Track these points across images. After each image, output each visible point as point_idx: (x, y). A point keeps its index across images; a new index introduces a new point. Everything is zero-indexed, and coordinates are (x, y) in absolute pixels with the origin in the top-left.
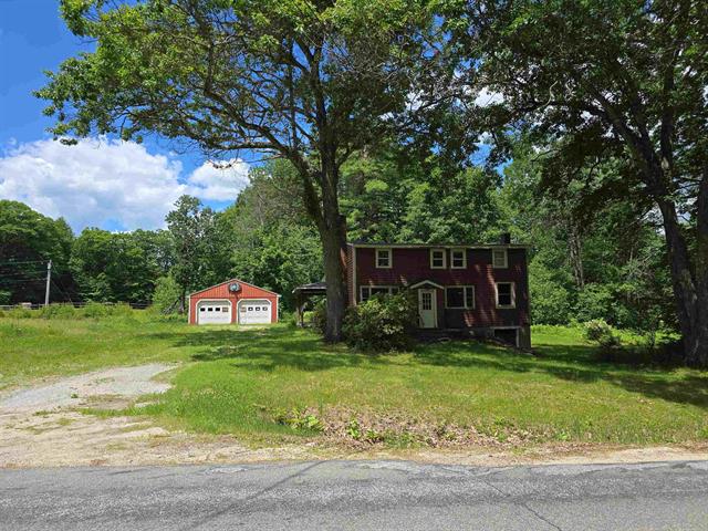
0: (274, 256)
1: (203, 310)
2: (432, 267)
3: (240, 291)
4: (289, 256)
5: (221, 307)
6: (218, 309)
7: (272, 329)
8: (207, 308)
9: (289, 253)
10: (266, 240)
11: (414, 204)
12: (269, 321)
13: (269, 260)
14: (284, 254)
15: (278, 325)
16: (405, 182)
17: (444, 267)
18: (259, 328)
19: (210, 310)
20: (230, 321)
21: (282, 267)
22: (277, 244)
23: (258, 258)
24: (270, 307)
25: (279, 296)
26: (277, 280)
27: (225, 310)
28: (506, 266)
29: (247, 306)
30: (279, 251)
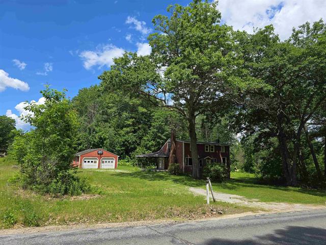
1: (85, 162)
2: (205, 151)
3: (102, 154)
5: (93, 161)
6: (92, 162)
8: (87, 161)
12: (114, 167)
17: (209, 151)
19: (89, 162)
20: (97, 167)
24: (114, 162)
25: (118, 156)
27: (95, 162)
28: (224, 152)
29: (105, 161)
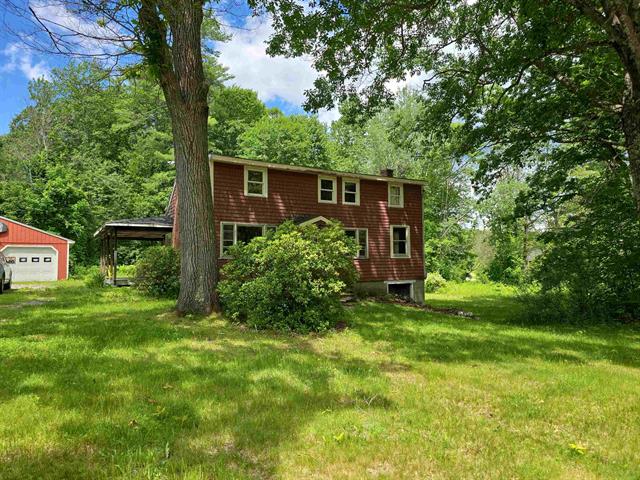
0: (63, 191)
2: (320, 201)
4: (86, 193)
7: (59, 291)
9: (85, 189)
10: (50, 170)
11: (248, 145)
12: (54, 276)
13: (56, 196)
14: (78, 191)
15: (71, 283)
16: (232, 122)
17: (334, 201)
18: (35, 288)
21: (75, 206)
22: (68, 176)
23: (39, 193)
24: (55, 258)
25: (70, 242)
26: (67, 224)
28: (402, 206)
29: (18, 256)
30: (71, 185)
